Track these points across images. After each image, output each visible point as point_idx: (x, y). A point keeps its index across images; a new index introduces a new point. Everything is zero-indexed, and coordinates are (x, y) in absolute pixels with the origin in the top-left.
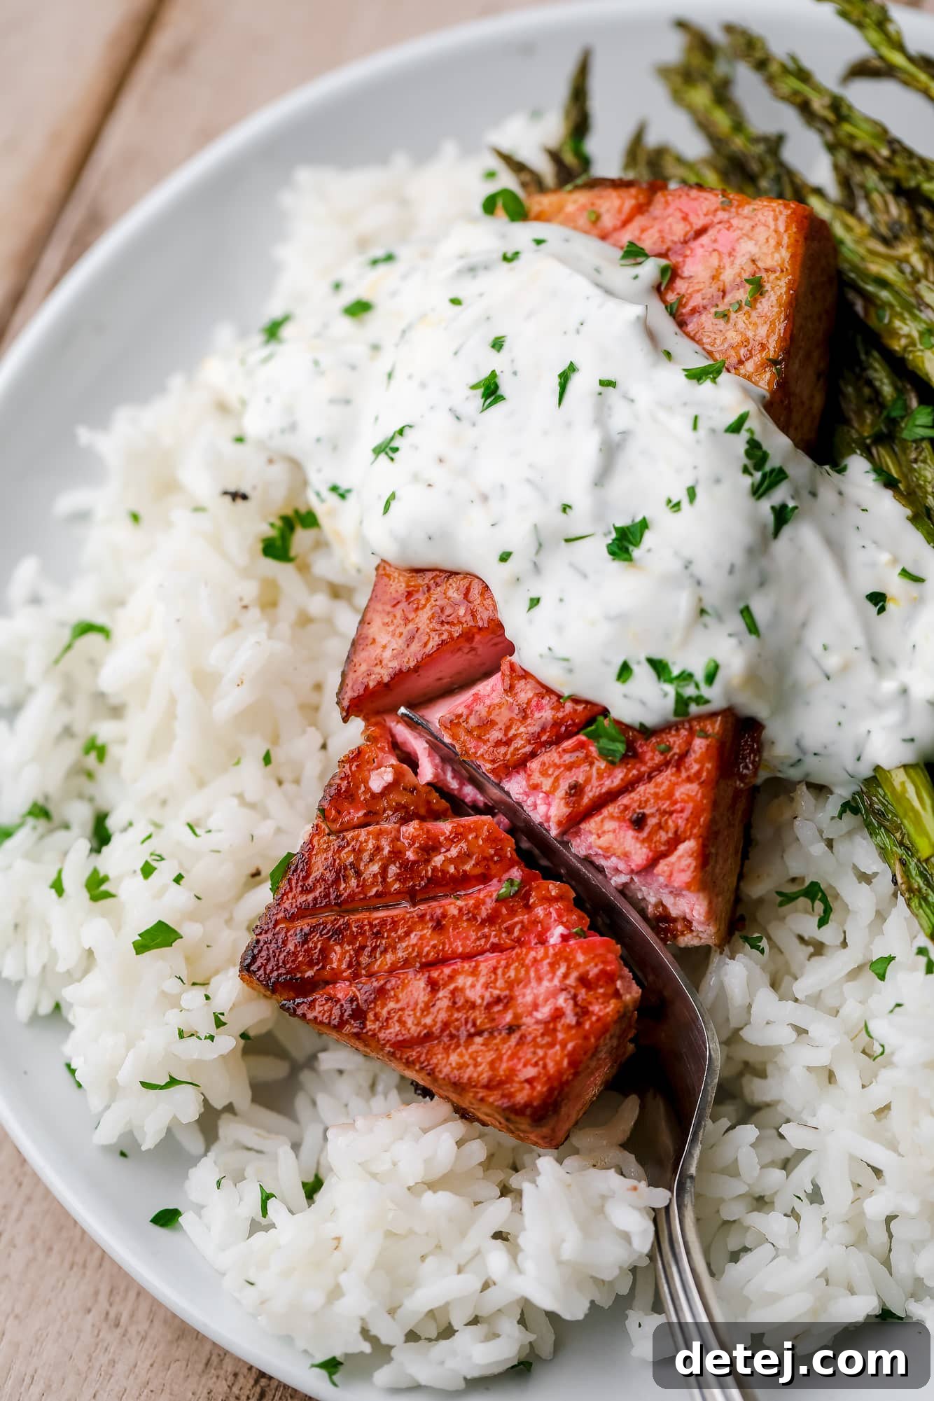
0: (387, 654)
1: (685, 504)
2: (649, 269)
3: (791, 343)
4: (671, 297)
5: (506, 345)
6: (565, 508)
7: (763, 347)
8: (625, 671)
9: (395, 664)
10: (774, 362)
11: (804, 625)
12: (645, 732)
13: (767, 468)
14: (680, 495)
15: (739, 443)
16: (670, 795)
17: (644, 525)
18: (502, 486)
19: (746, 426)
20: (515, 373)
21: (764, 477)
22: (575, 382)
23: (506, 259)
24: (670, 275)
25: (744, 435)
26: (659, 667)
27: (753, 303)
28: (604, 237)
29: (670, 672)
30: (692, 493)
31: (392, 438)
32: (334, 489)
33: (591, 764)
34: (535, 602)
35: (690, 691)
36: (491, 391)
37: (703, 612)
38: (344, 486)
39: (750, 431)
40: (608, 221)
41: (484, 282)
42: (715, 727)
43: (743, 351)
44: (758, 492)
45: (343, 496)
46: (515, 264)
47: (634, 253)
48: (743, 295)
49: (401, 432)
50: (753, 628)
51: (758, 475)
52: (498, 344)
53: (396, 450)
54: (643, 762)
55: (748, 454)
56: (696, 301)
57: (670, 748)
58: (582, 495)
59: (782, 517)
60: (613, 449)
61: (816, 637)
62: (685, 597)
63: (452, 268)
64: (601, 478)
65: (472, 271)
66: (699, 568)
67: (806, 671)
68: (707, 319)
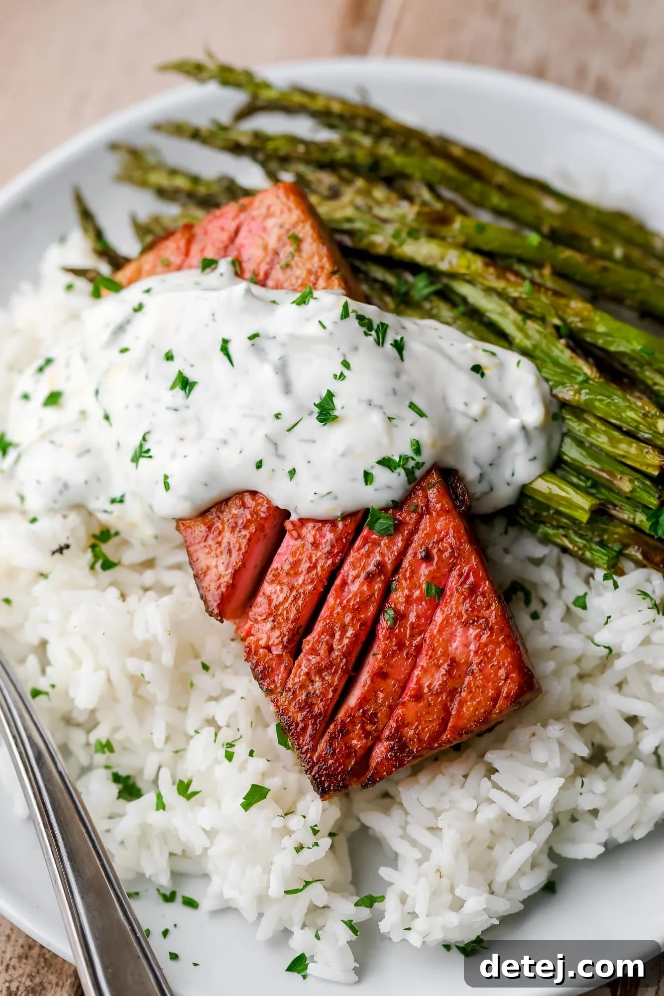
0: (221, 568)
1: (346, 372)
2: (224, 266)
4: (248, 275)
5: (174, 354)
6: (277, 416)
7: (322, 268)
9: (230, 570)
10: (334, 273)
11: (444, 399)
12: (399, 504)
13: (375, 327)
14: (339, 369)
15: (353, 322)
16: (435, 531)
17: (330, 395)
18: (231, 429)
19: (350, 310)
20: (192, 366)
21: (377, 332)
22: (232, 348)
23: (136, 310)
24: (237, 262)
25: (352, 316)
27: (299, 250)
28: (179, 268)
29: (394, 462)
30: (346, 364)
31: (141, 446)
32: (113, 501)
33: (379, 545)
34: (292, 473)
35: (411, 464)
36: (185, 384)
37: (390, 419)
38: (117, 495)
39: (354, 311)
40: (176, 259)
41: (131, 330)
42: (434, 478)
43: (312, 278)
44: (380, 342)
45: (121, 501)
46: (145, 310)
47: (208, 265)
48: (290, 248)
49: (144, 439)
50: (421, 414)
51: (373, 333)
52: (169, 357)
53: (148, 451)
54: (408, 524)
55: (361, 325)
56: (264, 268)
57: (417, 506)
58: (282, 404)
59: (399, 346)
60: (282, 369)
61: (457, 402)
62: (376, 419)
63: (106, 334)
64: (287, 388)
65: (121, 329)
66: (377, 401)
67: (461, 423)
68: (277, 274)
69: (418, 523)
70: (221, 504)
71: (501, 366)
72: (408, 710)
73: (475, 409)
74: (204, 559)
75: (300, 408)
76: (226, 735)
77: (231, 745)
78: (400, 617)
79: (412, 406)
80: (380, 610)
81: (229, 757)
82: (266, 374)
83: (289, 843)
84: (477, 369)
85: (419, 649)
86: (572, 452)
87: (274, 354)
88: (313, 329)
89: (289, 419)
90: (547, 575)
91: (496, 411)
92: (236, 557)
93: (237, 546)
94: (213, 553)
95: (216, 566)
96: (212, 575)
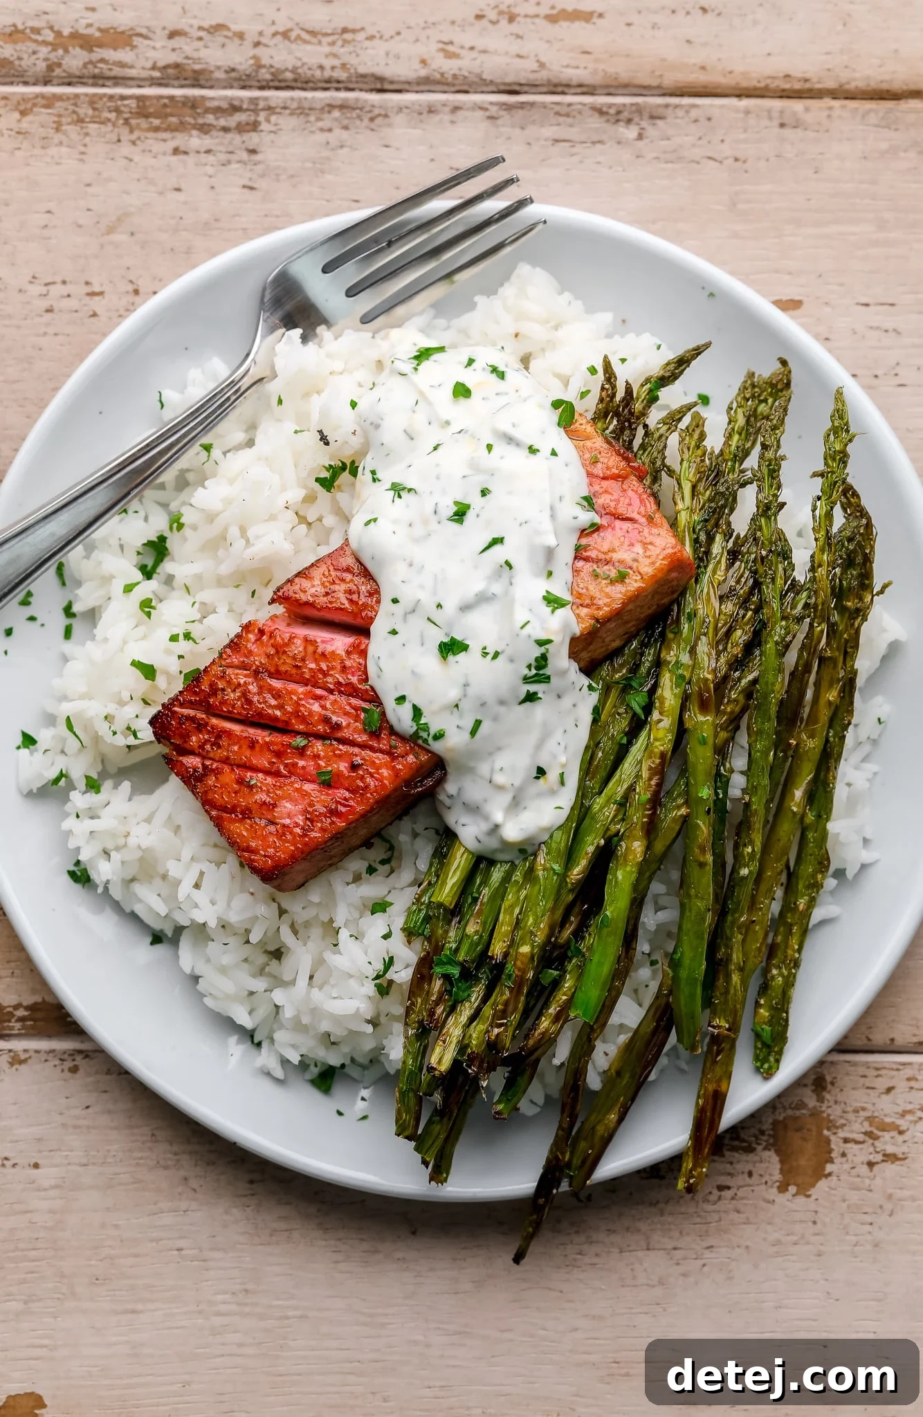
0: (313, 590)
1: (489, 657)
2: (587, 517)
3: (617, 615)
4: (584, 541)
5: (488, 496)
6: (439, 606)
7: (599, 609)
8: (401, 699)
9: (311, 599)
10: (597, 620)
11: (499, 749)
12: (392, 731)
13: (541, 672)
14: (491, 650)
15: (538, 652)
16: (378, 768)
17: (465, 648)
18: (423, 567)
19: (546, 646)
20: (478, 516)
21: (536, 675)
22: (497, 548)
23: (530, 448)
24: (595, 528)
25: (543, 650)
26: (417, 712)
27: (612, 582)
29: (420, 719)
30: (496, 655)
31: (405, 488)
32: (373, 472)
33: (356, 721)
34: (394, 632)
35: (424, 735)
36: (460, 515)
37: (457, 706)
38: (379, 475)
39: (547, 650)
40: (599, 470)
41: (511, 451)
42: (424, 758)
43: (588, 601)
44: (526, 680)
45: (374, 480)
46: (532, 456)
47: (589, 502)
48: (613, 574)
49: (410, 490)
50: (473, 732)
51: (534, 672)
52: (484, 493)
53: (400, 497)
54: (379, 743)
55: (537, 659)
56: (593, 554)
57: (396, 748)
58: (451, 606)
59: (531, 698)
60: (483, 599)
61: (501, 760)
62: (453, 694)
63: (506, 427)
64: (465, 608)
65: (510, 440)
66: (471, 691)
67: (484, 768)
68: (587, 567)
69: (382, 751)
70: (367, 574)
71: (553, 792)
72: (229, 776)
73: (500, 779)
74: (317, 574)
75: (450, 625)
76: (196, 630)
77: (187, 636)
78: (301, 752)
79: (478, 723)
80: (306, 735)
81: (174, 638)
82: (477, 585)
83: (111, 709)
84: (541, 772)
85: (277, 774)
86: (497, 875)
87: (497, 588)
88: (521, 616)
89: (437, 616)
90: (406, 876)
91: (506, 798)
92: (322, 600)
93: (334, 600)
94: (325, 579)
95: (314, 586)
96: (306, 584)
